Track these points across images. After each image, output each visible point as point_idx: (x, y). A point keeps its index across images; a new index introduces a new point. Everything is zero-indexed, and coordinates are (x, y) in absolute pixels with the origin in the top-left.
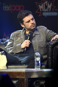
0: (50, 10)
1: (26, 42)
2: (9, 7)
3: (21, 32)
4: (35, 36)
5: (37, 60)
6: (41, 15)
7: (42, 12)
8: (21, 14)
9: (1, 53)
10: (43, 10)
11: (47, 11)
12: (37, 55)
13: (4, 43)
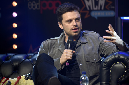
0: (103, 8)
2: (37, 4)
6: (89, 16)
7: (90, 11)
9: (25, 76)
11: (98, 10)
12: (83, 79)
13: (30, 60)
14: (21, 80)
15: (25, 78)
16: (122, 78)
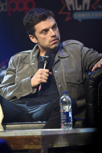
0: (88, 8)
1: (41, 74)
3: (29, 53)
4: (59, 60)
5: (64, 110)
6: (71, 18)
7: (72, 12)
10: (74, 9)
11: (82, 11)
12: (64, 100)
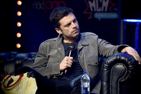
0: (106, 10)
1: (67, 60)
2: (42, 4)
3: (55, 41)
5: (84, 86)
6: (92, 17)
8: (56, 12)
11: (101, 12)
13: (33, 59)
14: (23, 77)
15: (28, 75)
16: (122, 79)
